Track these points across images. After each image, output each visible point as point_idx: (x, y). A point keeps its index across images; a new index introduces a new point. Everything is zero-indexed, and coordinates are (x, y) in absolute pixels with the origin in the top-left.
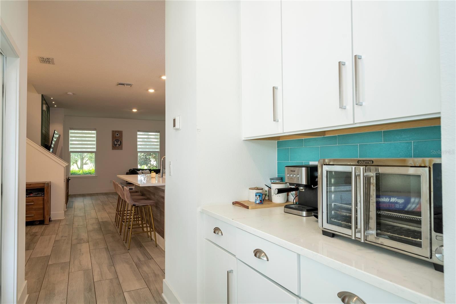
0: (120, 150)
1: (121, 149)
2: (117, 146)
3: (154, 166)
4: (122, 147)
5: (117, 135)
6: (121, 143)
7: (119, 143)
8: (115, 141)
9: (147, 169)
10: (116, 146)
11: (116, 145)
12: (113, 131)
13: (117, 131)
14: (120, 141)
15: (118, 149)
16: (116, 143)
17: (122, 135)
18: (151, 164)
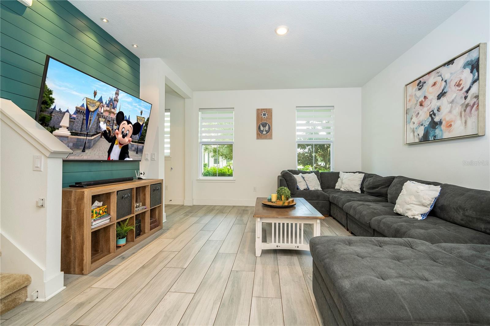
0: (269, 139)
1: (271, 138)
2: (265, 133)
3: (322, 166)
4: (272, 135)
5: (264, 115)
6: (269, 128)
7: (267, 128)
8: (261, 126)
9: (312, 172)
10: (262, 133)
11: (263, 131)
12: (258, 110)
13: (263, 109)
14: (269, 126)
15: (266, 138)
16: (262, 128)
17: (271, 116)
18: (317, 164)
